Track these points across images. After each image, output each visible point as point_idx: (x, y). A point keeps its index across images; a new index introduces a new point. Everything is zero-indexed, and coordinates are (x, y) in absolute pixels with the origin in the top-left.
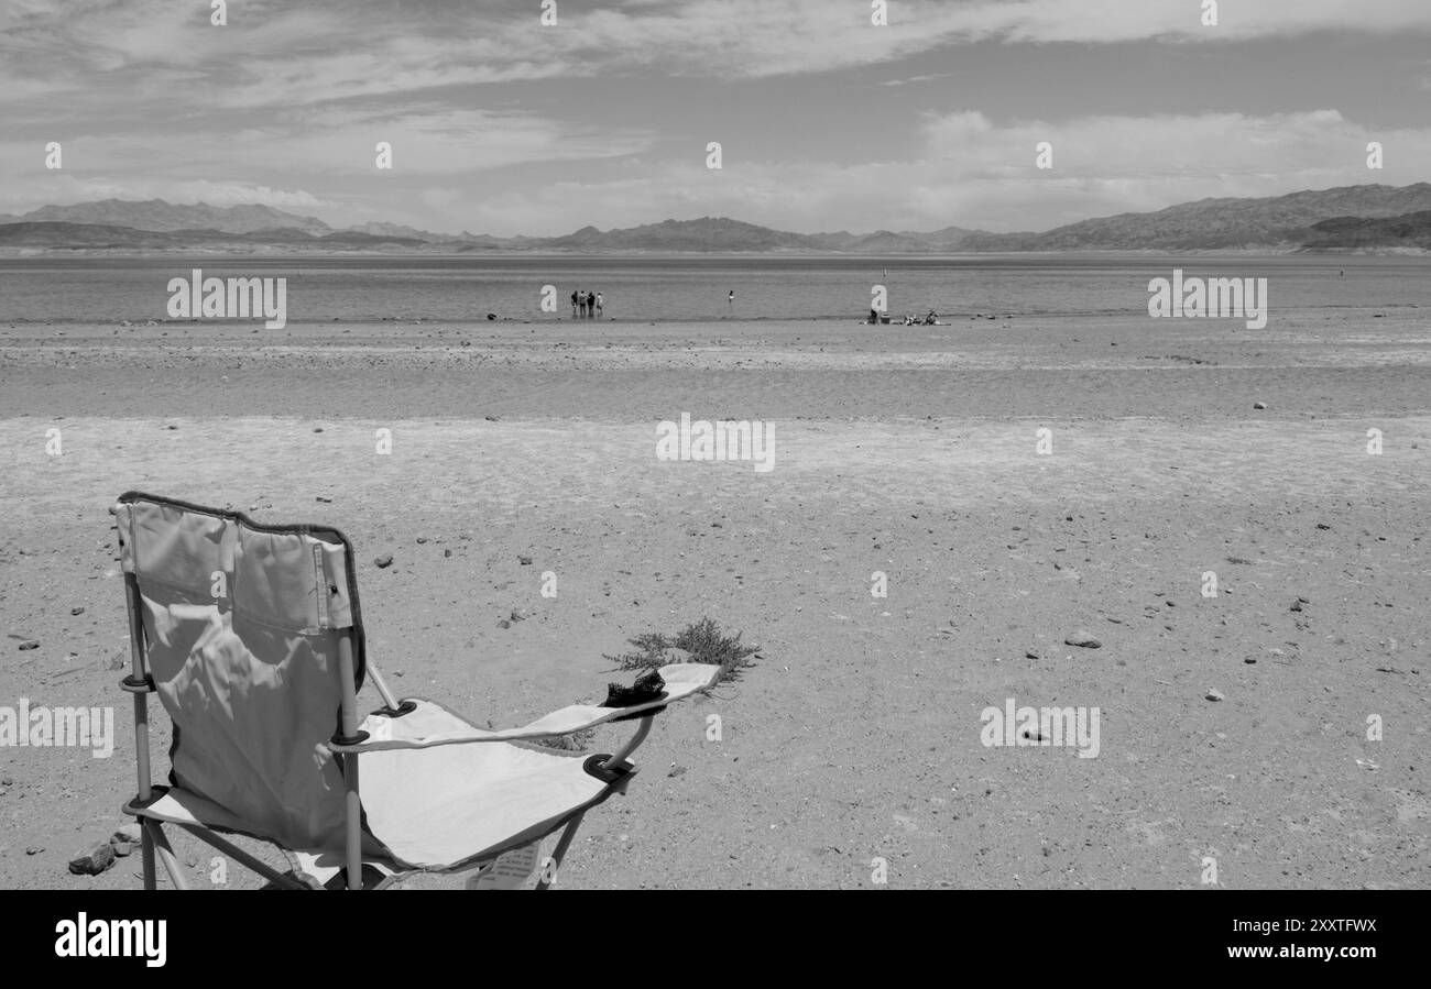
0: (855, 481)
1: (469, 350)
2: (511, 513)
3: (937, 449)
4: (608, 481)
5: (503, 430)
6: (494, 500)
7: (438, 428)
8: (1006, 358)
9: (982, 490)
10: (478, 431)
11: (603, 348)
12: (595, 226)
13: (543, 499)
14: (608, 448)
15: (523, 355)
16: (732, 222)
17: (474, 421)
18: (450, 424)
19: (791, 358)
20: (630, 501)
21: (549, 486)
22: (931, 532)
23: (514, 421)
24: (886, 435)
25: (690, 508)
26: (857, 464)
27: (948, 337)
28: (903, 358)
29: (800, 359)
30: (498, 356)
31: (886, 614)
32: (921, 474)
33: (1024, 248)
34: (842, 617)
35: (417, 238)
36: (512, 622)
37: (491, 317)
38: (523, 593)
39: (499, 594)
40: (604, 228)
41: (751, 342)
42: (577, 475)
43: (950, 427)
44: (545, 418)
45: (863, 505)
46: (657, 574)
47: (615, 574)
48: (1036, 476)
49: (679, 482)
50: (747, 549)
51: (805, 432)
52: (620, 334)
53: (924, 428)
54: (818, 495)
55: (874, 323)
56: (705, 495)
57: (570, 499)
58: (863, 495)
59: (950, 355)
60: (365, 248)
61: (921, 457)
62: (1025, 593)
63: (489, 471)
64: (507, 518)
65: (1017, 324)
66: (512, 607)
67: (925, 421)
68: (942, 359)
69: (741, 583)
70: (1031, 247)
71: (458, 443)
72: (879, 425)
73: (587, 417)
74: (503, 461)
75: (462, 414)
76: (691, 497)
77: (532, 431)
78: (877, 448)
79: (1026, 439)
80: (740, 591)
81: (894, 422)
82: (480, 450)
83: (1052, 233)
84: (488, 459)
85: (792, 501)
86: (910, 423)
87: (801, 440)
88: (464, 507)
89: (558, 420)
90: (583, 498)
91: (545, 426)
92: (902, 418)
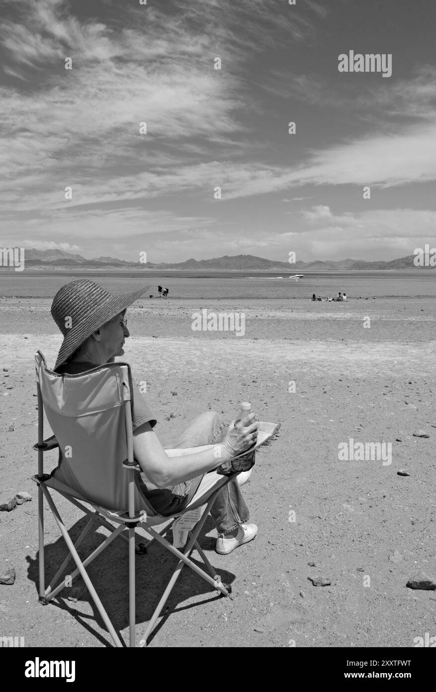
0: (312, 365)
1: (143, 309)
2: (167, 374)
3: (347, 353)
4: (206, 363)
5: (160, 342)
6: (159, 369)
7: (133, 340)
8: (374, 316)
9: (369, 370)
10: (150, 341)
11: (199, 309)
12: (194, 258)
13: (180, 369)
14: (205, 349)
15: (165, 312)
16: (252, 257)
17: (148, 338)
18: (138, 339)
19: (279, 314)
20: (216, 371)
21: (181, 364)
22: (348, 387)
23: (164, 338)
24: (323, 346)
25: (242, 374)
26: (313, 358)
27: (347, 306)
28: (328, 315)
29: (283, 315)
30: (155, 312)
31: (331, 420)
32: (341, 363)
33: (380, 268)
34: (313, 421)
35: (120, 263)
36: (171, 418)
37: (151, 297)
38: (174, 407)
39: (164, 407)
40: (198, 259)
41: (262, 308)
42: (192, 360)
43: (352, 344)
44: (177, 337)
45: (317, 375)
46: (230, 401)
47: (213, 400)
48: (392, 365)
49: (236, 364)
50: (268, 392)
51: (289, 345)
52: (205, 304)
53: (340, 344)
54: (296, 370)
55: (314, 300)
56: (248, 369)
57: (191, 370)
58: (316, 371)
59: (349, 314)
60: (99, 268)
61: (341, 356)
62: (393, 414)
63: (156, 357)
64: (165, 377)
65: (378, 301)
66: (170, 412)
67: (341, 341)
68: (345, 316)
69: (267, 406)
70: (384, 268)
71: (142, 346)
72: (321, 342)
73: (195, 337)
74: (161, 354)
75: (142, 335)
76: (242, 370)
77: (172, 342)
78: (320, 352)
79: (387, 349)
80: (267, 409)
81: (327, 341)
82: (151, 349)
83: (393, 262)
84: (155, 353)
85: (284, 372)
86: (334, 342)
87: (286, 348)
88: (147, 372)
89: (182, 338)
90: (196, 369)
91: (178, 340)
92: (330, 339)
